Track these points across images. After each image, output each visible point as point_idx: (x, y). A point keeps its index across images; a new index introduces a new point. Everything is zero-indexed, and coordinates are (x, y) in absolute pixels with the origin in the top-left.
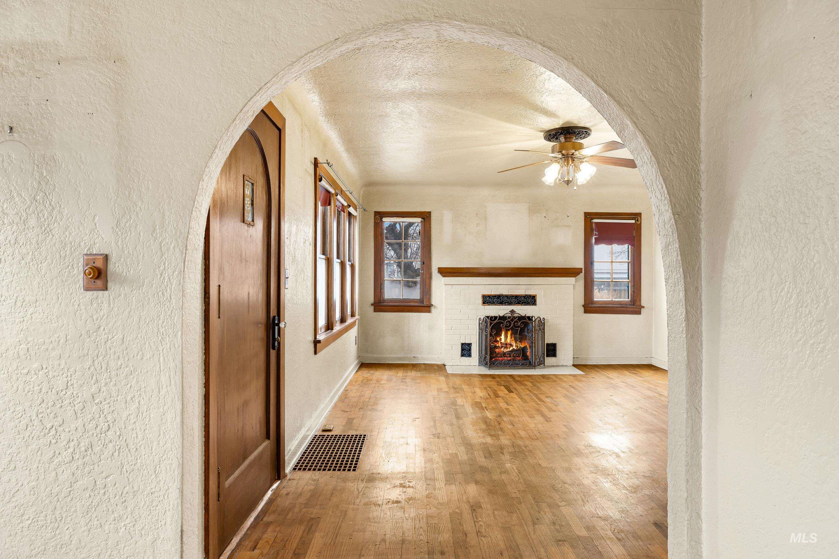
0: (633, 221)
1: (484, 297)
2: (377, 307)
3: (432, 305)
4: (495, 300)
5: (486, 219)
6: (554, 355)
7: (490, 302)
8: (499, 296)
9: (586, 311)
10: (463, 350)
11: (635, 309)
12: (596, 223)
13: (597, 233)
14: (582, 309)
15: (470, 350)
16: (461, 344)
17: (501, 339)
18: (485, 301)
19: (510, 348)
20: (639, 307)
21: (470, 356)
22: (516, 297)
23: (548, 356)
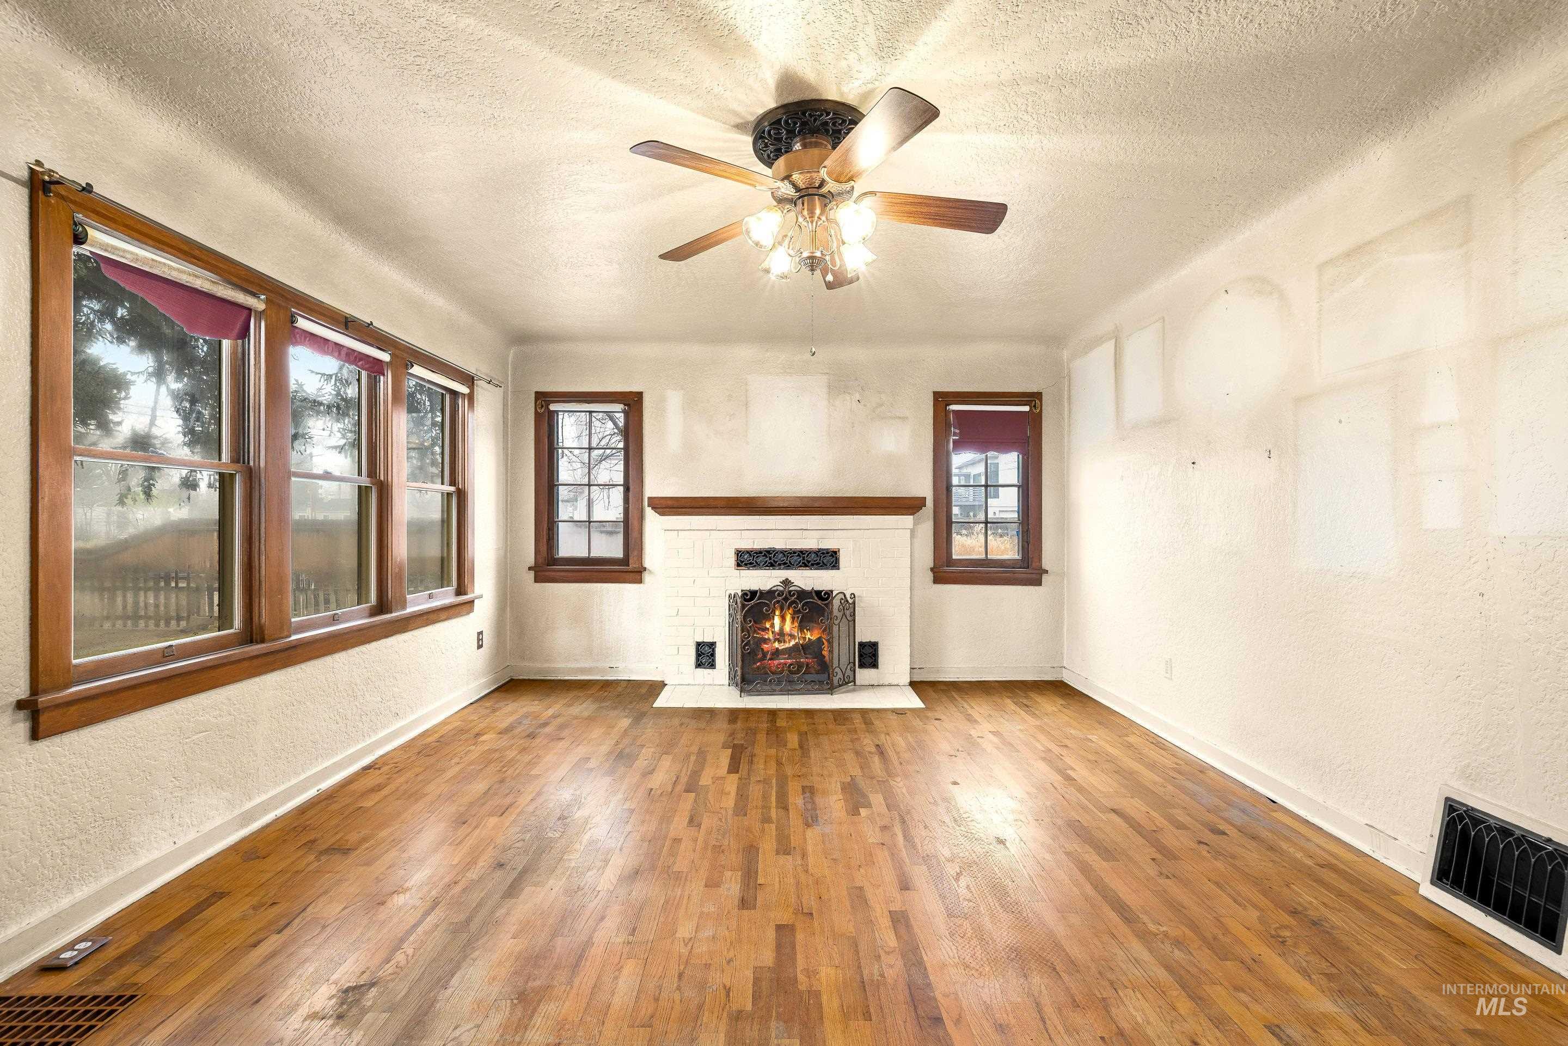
0: (1026, 408)
1: (739, 554)
2: (539, 573)
3: (645, 569)
4: (761, 559)
5: (747, 405)
6: (874, 665)
7: (751, 563)
8: (768, 553)
9: (937, 580)
10: (699, 655)
11: (1029, 576)
12: (955, 412)
13: (957, 431)
14: (930, 576)
15: (713, 655)
16: (695, 643)
17: (773, 625)
18: (742, 562)
19: (790, 641)
20: (1039, 572)
21: (712, 665)
22: (801, 553)
23: (862, 666)
